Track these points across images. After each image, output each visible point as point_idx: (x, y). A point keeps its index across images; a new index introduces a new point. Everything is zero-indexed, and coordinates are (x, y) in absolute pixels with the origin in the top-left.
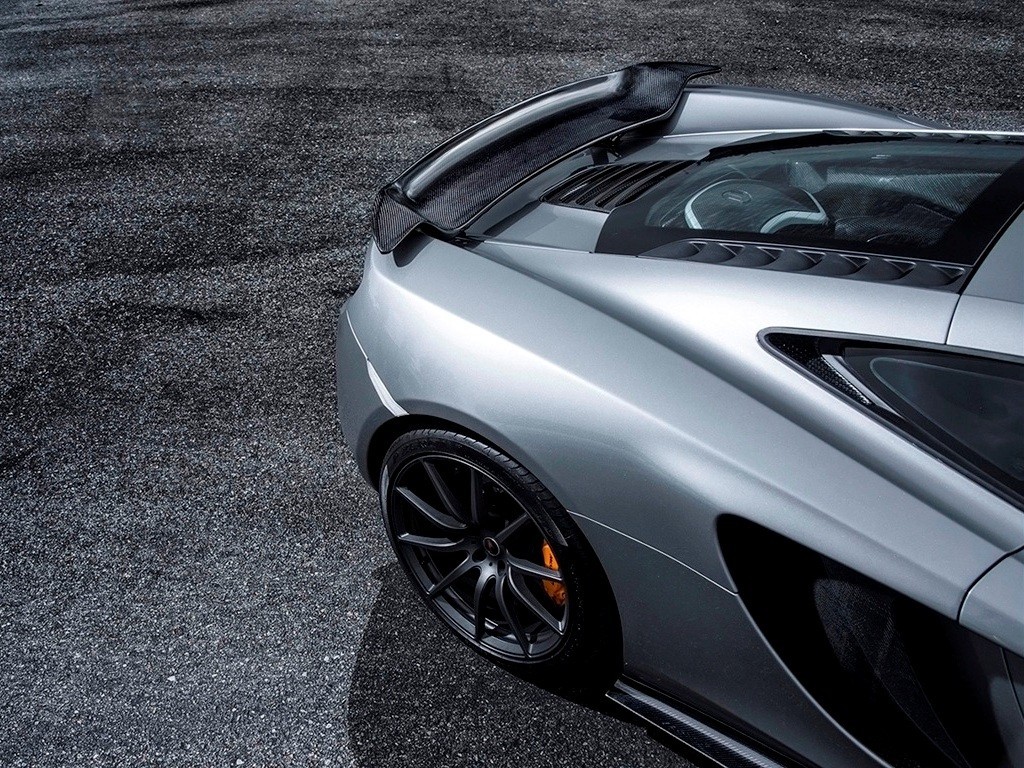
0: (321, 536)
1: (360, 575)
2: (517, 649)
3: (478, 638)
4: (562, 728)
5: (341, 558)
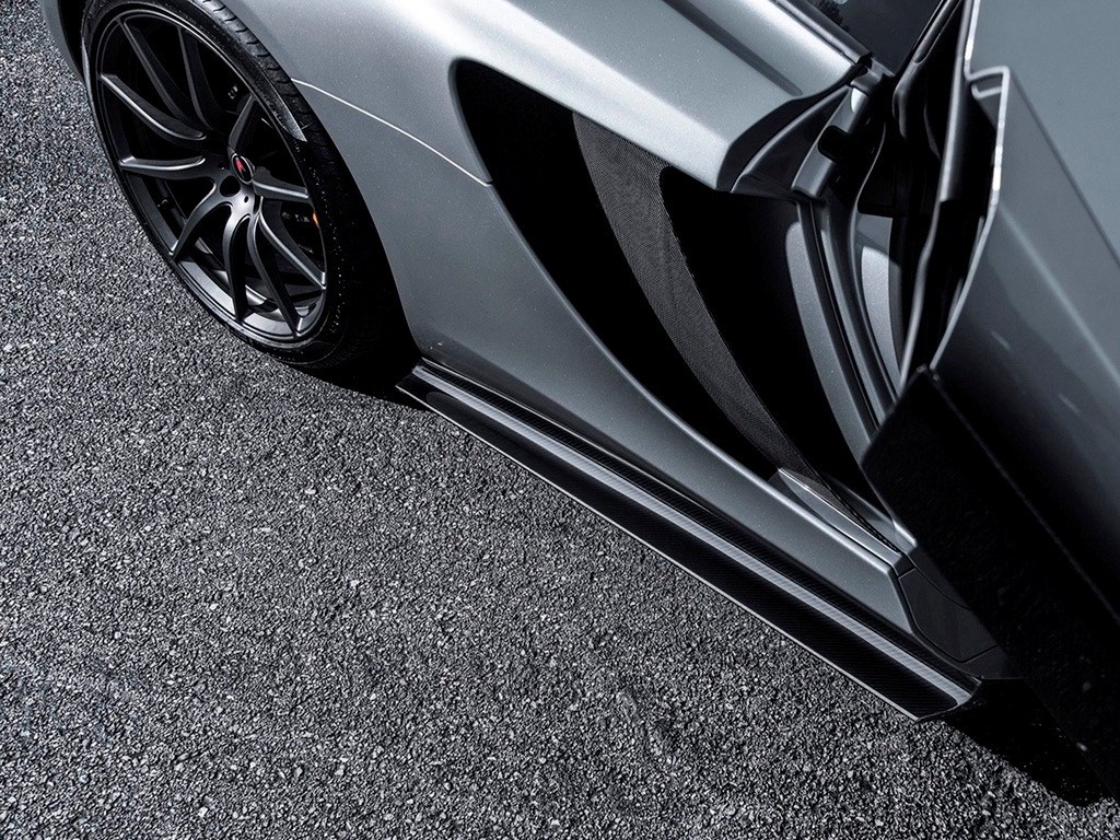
0: (43, 190)
1: (94, 243)
2: (283, 328)
3: (240, 318)
4: (342, 441)
5: (70, 219)
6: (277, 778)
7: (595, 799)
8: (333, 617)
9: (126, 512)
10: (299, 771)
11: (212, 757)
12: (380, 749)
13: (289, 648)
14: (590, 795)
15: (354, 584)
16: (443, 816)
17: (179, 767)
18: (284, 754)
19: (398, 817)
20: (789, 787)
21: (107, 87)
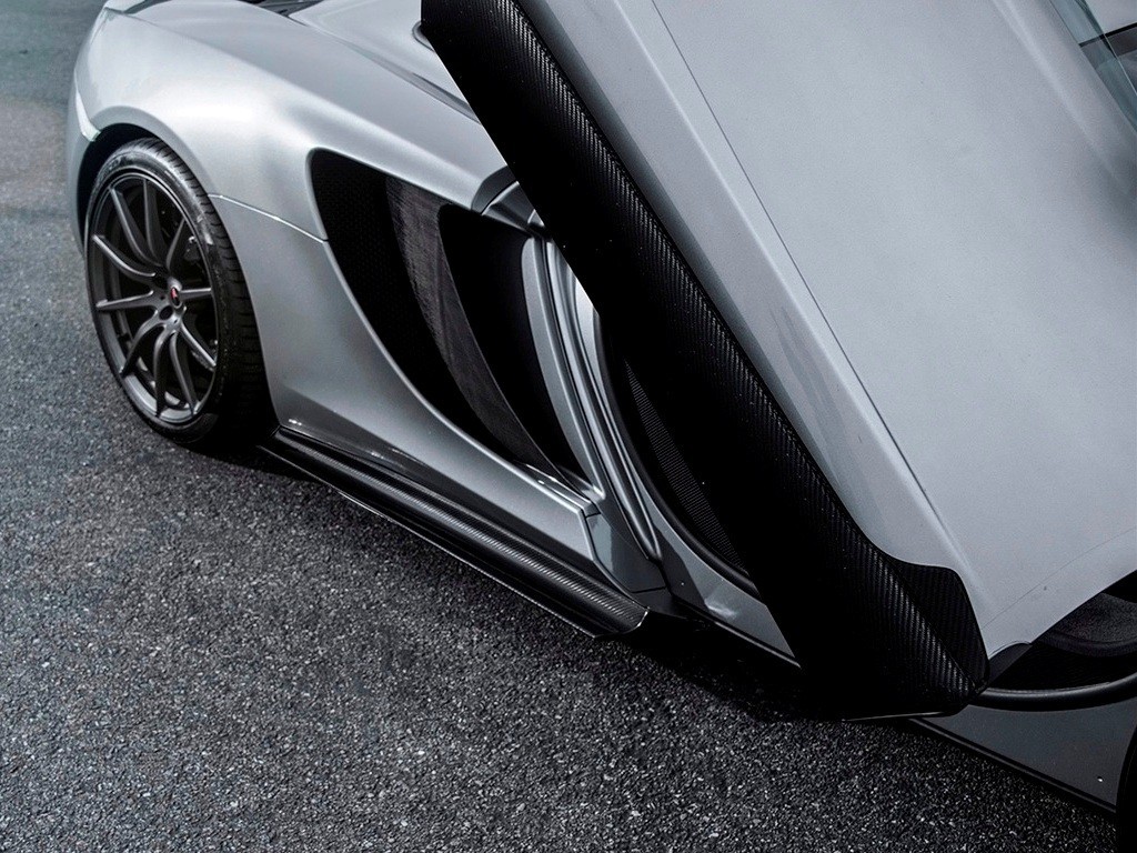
3: (158, 413)
6: (106, 653)
7: (341, 686)
8: (176, 577)
9: (46, 513)
10: (123, 651)
11: (62, 638)
12: (187, 646)
13: (138, 590)
14: (337, 683)
15: (196, 562)
16: (222, 683)
17: (36, 641)
18: (115, 642)
19: (188, 681)
20: (493, 693)
21: (97, 246)
